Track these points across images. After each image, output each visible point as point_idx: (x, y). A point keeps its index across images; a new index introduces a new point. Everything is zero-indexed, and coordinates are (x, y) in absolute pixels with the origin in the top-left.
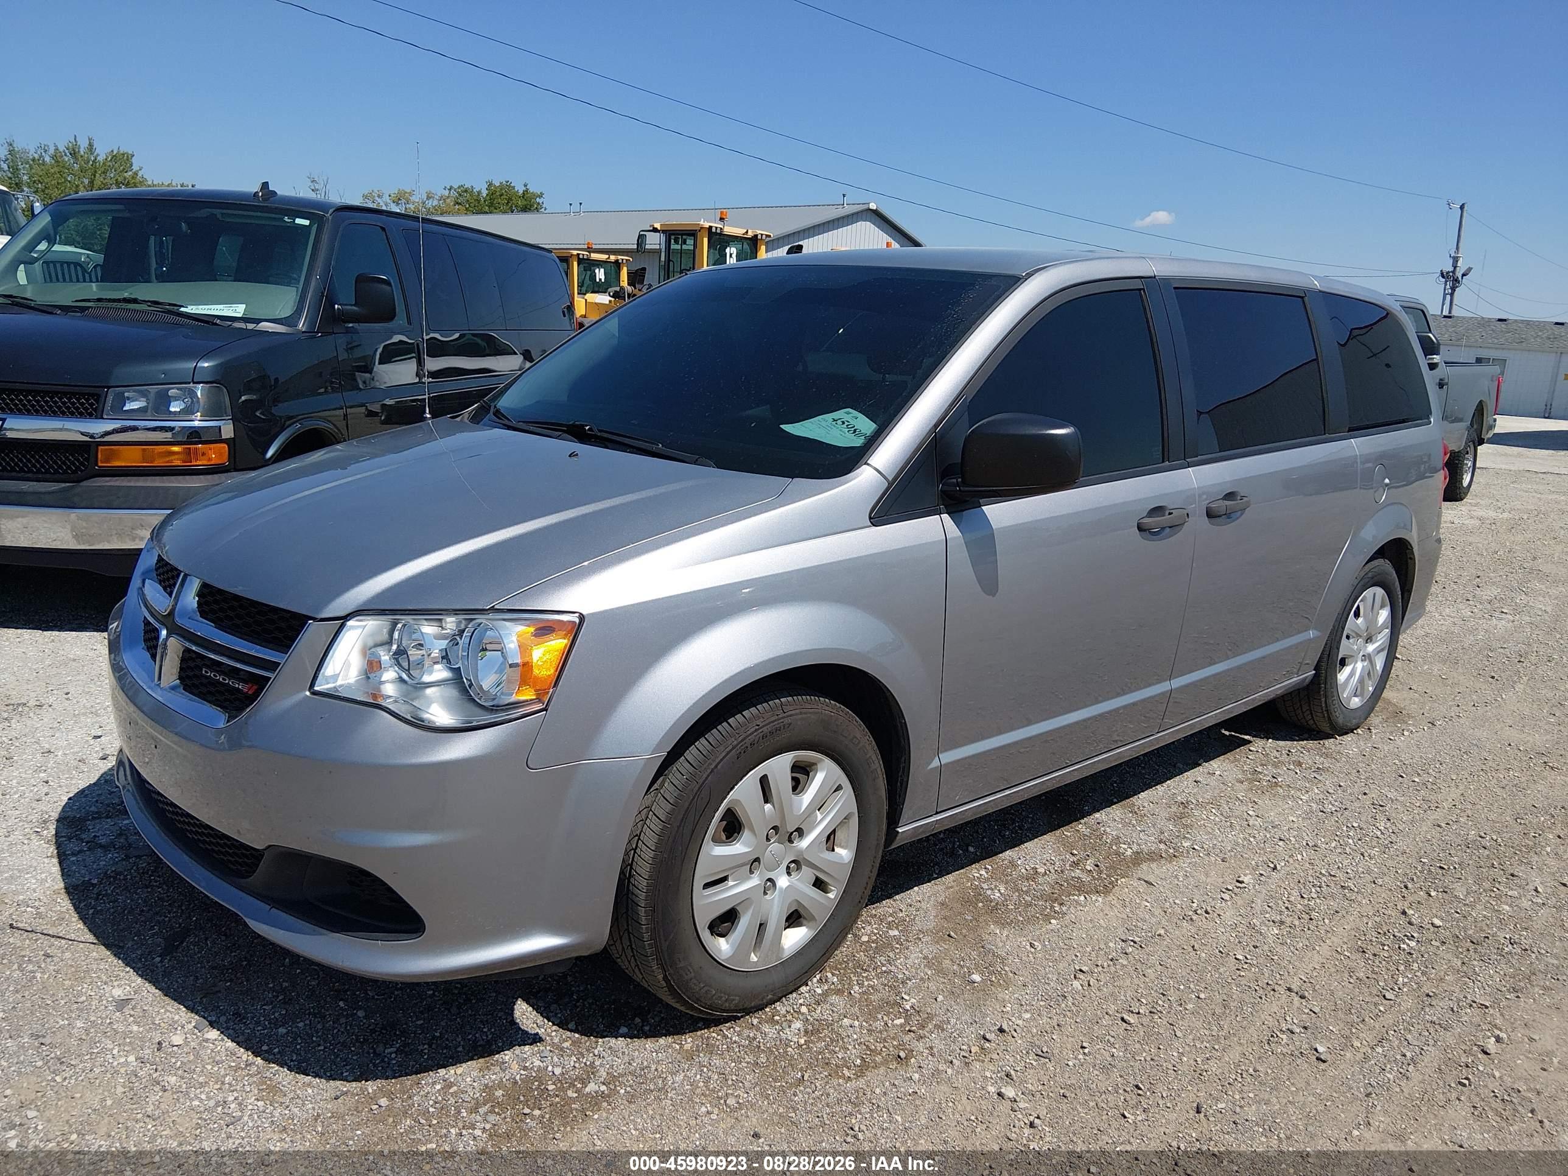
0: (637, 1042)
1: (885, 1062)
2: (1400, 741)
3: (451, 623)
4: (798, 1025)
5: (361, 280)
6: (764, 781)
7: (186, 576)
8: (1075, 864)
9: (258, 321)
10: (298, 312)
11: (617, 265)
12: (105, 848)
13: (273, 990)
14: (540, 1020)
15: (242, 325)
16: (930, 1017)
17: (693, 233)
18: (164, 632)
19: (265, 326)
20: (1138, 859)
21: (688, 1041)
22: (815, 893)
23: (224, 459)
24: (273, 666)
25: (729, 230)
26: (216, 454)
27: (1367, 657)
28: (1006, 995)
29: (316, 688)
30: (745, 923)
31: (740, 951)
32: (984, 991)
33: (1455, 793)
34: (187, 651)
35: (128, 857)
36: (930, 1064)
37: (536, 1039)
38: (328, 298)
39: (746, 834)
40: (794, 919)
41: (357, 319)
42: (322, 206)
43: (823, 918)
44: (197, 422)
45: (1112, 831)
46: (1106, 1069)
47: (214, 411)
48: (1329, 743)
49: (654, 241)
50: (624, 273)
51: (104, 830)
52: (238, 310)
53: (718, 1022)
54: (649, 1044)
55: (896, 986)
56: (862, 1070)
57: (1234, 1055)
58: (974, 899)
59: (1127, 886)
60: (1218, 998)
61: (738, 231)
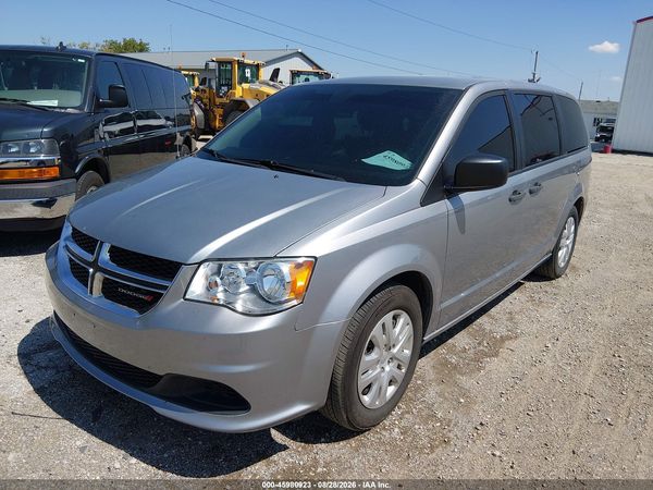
0: (331, 445)
1: (440, 444)
2: (580, 280)
3: (252, 264)
4: (396, 430)
5: (110, 87)
6: (383, 325)
7: (102, 243)
8: (479, 344)
9: (66, 108)
10: (84, 103)
11: (193, 76)
12: (46, 368)
13: (154, 434)
14: (284, 437)
15: (58, 110)
16: (450, 421)
17: (231, 63)
18: (91, 270)
19: (69, 110)
20: (503, 339)
21: (353, 442)
22: (397, 371)
23: (58, 174)
24: (165, 288)
25: (246, 61)
26: (54, 172)
27: (567, 246)
28: (476, 407)
29: (187, 297)
30: (374, 389)
31: (373, 401)
32: (467, 406)
33: (610, 301)
34: (106, 279)
35: (58, 372)
36: (459, 443)
37: (285, 448)
38: (95, 96)
39: (376, 349)
40: (390, 383)
41: (110, 106)
42: (90, 54)
43: (400, 380)
44: (42, 157)
45: (488, 327)
46: (531, 437)
47: (51, 152)
48: (553, 281)
49: (213, 66)
50: (196, 80)
51: (41, 358)
52: (55, 103)
53: (363, 432)
54: (336, 445)
55: (430, 407)
56: (432, 449)
57: (576, 426)
58: (445, 363)
59: (504, 352)
60: (561, 401)
61: (251, 62)
